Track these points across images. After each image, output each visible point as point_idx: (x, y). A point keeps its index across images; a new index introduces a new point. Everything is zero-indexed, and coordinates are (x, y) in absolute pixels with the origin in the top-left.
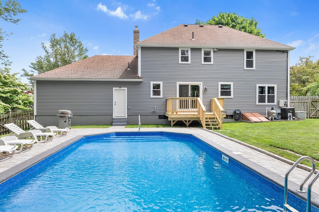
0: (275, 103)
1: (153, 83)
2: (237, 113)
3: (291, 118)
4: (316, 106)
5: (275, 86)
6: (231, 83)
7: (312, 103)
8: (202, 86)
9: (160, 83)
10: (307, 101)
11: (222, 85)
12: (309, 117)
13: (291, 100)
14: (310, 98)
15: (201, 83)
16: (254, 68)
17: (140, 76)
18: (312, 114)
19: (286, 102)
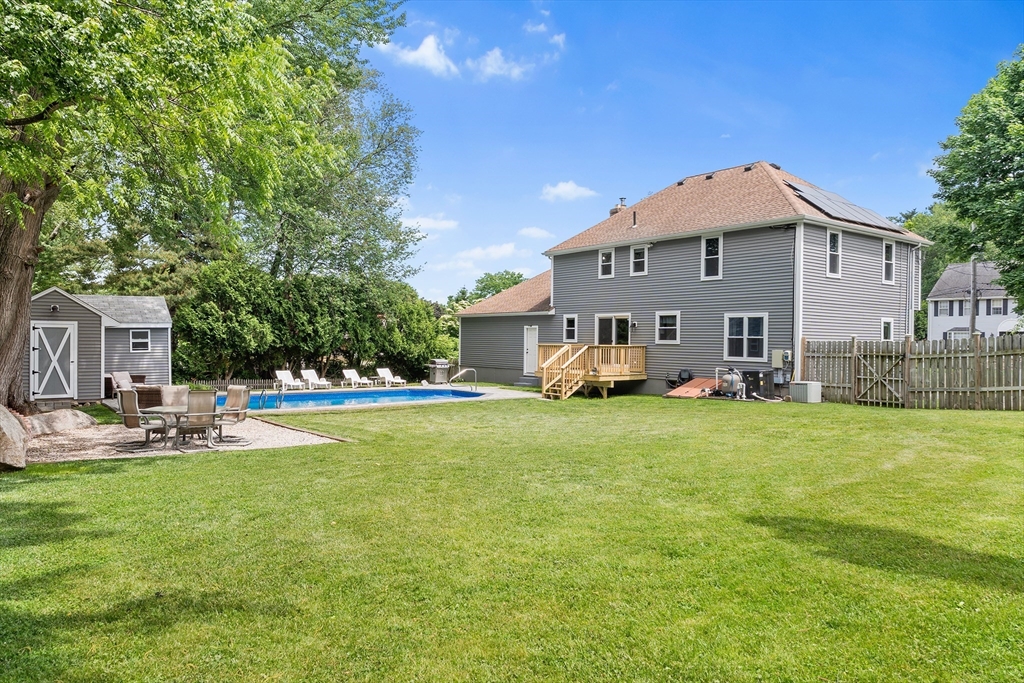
0: (765, 359)
1: (566, 316)
2: (683, 377)
3: (744, 396)
4: (874, 371)
5: (765, 316)
6: (677, 313)
7: (863, 361)
8: (630, 320)
9: (575, 316)
10: (850, 355)
11: (662, 317)
12: (852, 398)
13: (808, 351)
14: (856, 347)
15: (629, 314)
16: (720, 276)
17: (552, 305)
18: (863, 392)
19: (787, 357)
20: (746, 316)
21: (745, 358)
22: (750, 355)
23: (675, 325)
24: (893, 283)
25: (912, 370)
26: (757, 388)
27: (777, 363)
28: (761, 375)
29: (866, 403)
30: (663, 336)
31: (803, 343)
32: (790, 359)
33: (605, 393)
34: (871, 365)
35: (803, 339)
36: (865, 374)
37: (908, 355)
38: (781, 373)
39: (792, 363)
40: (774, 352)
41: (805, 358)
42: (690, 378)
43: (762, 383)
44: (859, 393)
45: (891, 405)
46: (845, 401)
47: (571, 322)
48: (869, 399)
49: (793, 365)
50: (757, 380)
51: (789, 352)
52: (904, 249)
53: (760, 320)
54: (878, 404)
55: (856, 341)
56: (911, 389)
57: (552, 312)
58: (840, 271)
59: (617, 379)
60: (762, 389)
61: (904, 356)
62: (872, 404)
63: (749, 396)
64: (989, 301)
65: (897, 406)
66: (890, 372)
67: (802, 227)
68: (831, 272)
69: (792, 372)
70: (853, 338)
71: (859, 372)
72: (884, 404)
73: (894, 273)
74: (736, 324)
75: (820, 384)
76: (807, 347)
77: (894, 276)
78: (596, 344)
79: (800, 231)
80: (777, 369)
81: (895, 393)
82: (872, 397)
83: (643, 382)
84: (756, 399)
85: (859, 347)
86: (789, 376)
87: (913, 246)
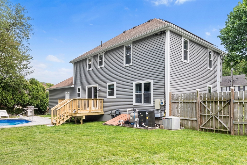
1: (78, 87)
2: (117, 113)
3: (138, 125)
4: (210, 110)
5: (151, 81)
6: (114, 83)
7: (203, 104)
8: (98, 88)
9: (80, 87)
10: (195, 101)
11: (109, 86)
12: (197, 127)
13: (173, 100)
14: (199, 97)
15: (97, 85)
16: (131, 64)
17: (73, 83)
18: (204, 124)
19: (162, 103)
20: (142, 82)
21: (143, 104)
22: (145, 102)
23: (114, 89)
24: (212, 69)
25: (235, 110)
26: (145, 121)
27: (157, 106)
28: (147, 114)
29: (205, 130)
30: (110, 95)
31: (170, 96)
32: (163, 104)
33: (82, 122)
34: (209, 107)
35: (170, 93)
36: (205, 112)
37: (232, 100)
38: (159, 111)
39: (165, 106)
40: (156, 100)
41: (171, 103)
42: (120, 114)
43: (147, 118)
44: (201, 124)
45: (221, 132)
46: (193, 128)
47: (79, 89)
48: (207, 128)
49: (165, 107)
50: (145, 116)
51: (163, 100)
52: (216, 55)
53: (149, 84)
54: (213, 131)
55: (199, 92)
56: (235, 122)
57: (73, 86)
58: (189, 60)
59: (87, 115)
60: (147, 121)
61: (230, 101)
62: (209, 130)
63: (141, 125)
64: (239, 86)
65: (225, 132)
66: (220, 111)
67: (169, 32)
68: (184, 59)
69: (165, 111)
70: (197, 91)
71: (201, 111)
72: (217, 131)
73: (212, 65)
74: (138, 86)
75: (178, 118)
76: (172, 97)
77: (212, 66)
78: (87, 98)
79: (168, 34)
80: (157, 110)
81: (224, 124)
82: (209, 126)
83: (102, 115)
84: (144, 127)
85: (201, 97)
86: (163, 113)
87: (219, 54)
